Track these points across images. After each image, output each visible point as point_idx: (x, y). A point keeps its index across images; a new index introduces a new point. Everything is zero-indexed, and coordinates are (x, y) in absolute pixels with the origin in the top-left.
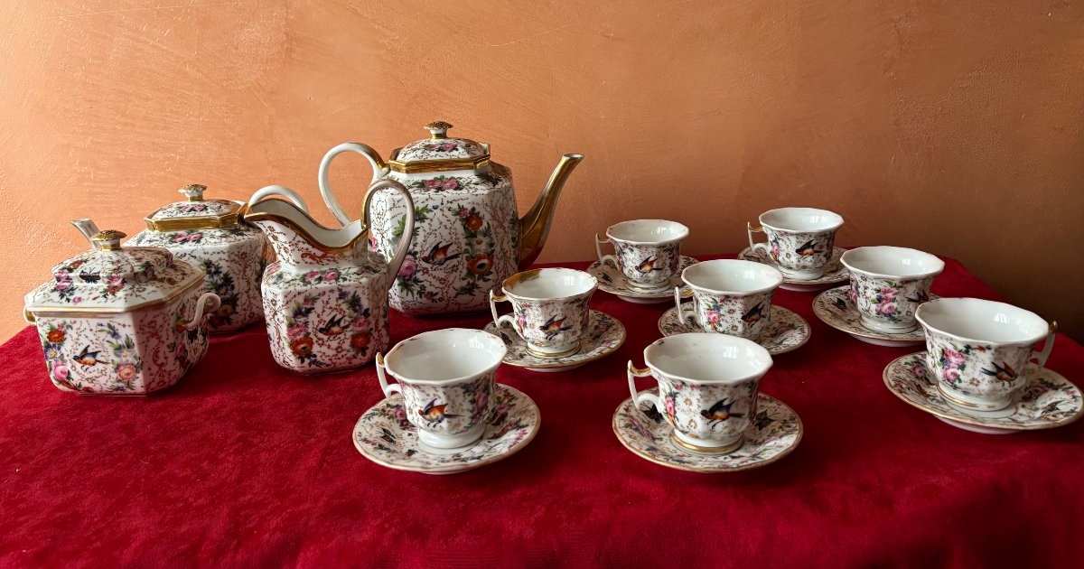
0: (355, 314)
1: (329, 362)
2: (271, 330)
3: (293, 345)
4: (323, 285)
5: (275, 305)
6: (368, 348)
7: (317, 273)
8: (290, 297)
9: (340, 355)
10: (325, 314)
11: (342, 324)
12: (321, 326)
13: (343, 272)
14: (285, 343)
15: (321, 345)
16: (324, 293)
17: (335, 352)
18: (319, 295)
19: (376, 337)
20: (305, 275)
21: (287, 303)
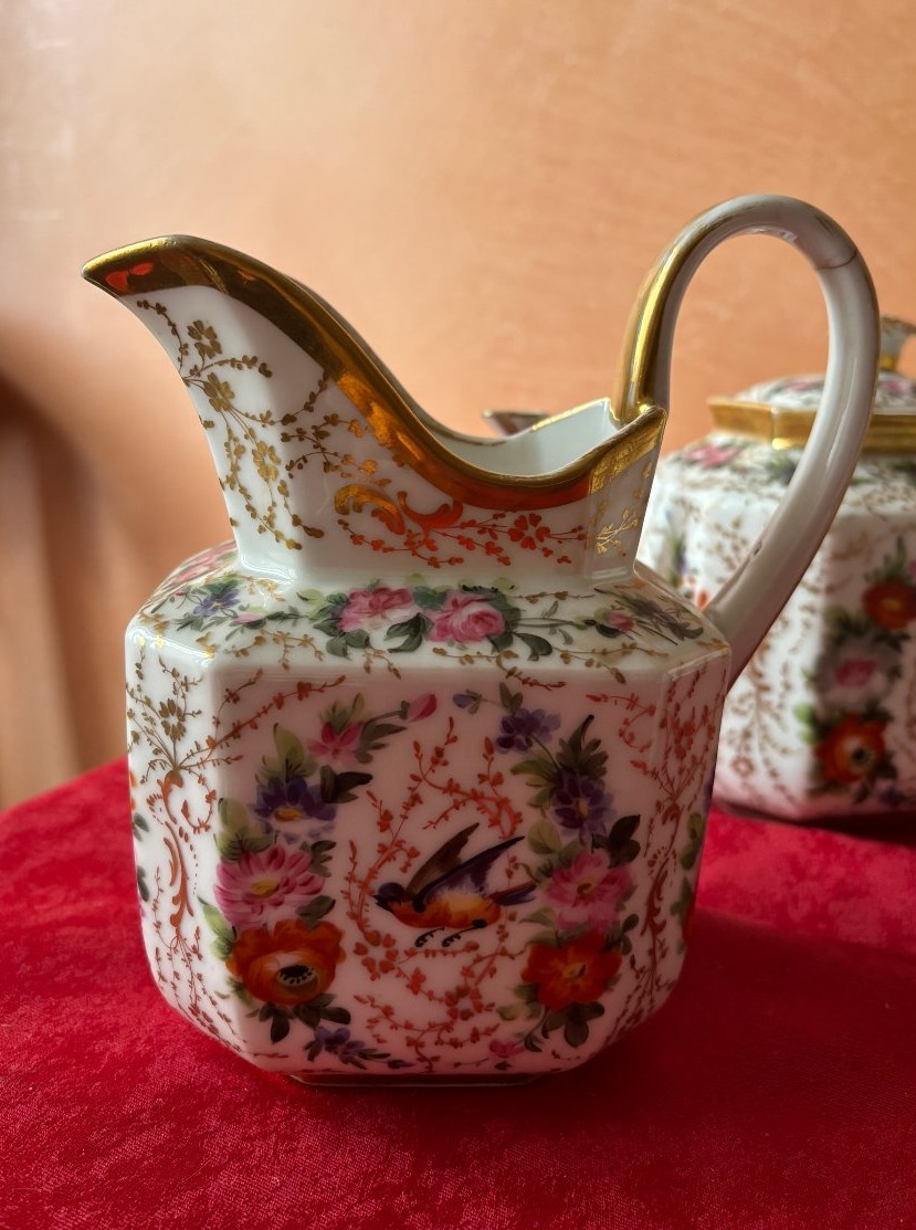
0: (567, 839)
1: (409, 1055)
2: (149, 854)
3: (244, 950)
4: (427, 659)
5: (177, 733)
6: (600, 1011)
7: (402, 597)
8: (255, 699)
9: (462, 1030)
10: (421, 814)
11: (497, 879)
12: (393, 873)
13: (531, 612)
14: (205, 930)
15: (376, 970)
16: (430, 706)
17: (439, 1013)
18: (404, 710)
19: (642, 960)
20: (342, 602)
21: (236, 732)
